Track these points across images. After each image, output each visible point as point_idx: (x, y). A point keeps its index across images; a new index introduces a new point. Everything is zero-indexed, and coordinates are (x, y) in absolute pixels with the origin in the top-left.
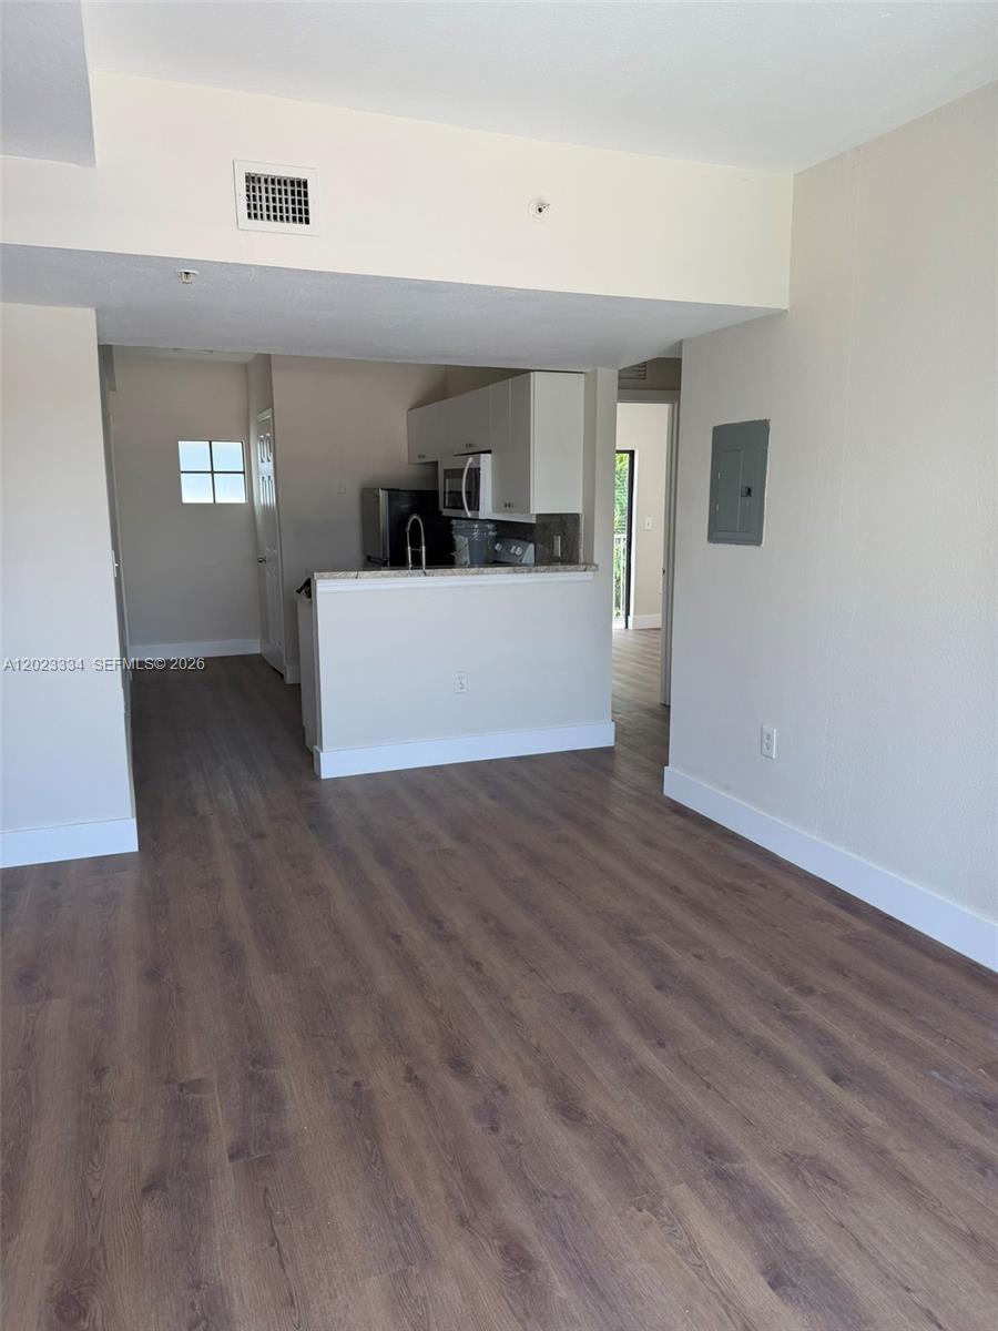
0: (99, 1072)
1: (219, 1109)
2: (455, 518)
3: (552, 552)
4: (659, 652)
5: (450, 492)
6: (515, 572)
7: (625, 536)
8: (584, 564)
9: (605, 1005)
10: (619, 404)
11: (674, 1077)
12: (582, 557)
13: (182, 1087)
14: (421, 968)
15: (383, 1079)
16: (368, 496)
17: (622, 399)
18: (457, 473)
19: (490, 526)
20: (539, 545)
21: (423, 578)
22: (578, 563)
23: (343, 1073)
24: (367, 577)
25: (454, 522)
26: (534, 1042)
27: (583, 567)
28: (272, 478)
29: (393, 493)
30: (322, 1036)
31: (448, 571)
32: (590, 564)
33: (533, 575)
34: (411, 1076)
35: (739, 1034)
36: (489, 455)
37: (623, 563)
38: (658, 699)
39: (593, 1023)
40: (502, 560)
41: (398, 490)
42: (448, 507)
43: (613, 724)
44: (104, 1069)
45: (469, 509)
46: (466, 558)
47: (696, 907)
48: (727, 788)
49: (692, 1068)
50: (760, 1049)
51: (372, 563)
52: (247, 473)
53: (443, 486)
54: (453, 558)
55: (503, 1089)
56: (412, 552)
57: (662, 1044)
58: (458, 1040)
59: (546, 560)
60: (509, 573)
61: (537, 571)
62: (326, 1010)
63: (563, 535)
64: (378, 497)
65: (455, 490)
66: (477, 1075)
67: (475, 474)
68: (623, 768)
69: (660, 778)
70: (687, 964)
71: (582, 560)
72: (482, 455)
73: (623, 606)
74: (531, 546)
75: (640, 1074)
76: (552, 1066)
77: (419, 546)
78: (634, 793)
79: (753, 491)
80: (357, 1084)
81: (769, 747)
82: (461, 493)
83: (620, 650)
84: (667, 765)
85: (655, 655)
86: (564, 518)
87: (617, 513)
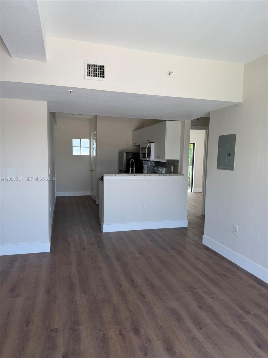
0: (28, 323)
1: (61, 340)
2: (144, 160)
3: (171, 170)
4: (201, 200)
5: (143, 153)
6: (160, 176)
7: (192, 166)
8: (180, 174)
9: (183, 313)
10: (191, 130)
11: (205, 341)
12: (179, 172)
13: (51, 330)
14: (127, 296)
15: (112, 333)
16: (121, 154)
17: (192, 128)
18: (145, 148)
19: (153, 163)
20: (167, 168)
21: (134, 177)
22: (178, 174)
23: (100, 330)
24: (118, 176)
25: (143, 161)
26: (160, 324)
27: (179, 175)
28: (96, 149)
29: (127, 153)
30: (95, 316)
31: (141, 175)
32: (181, 174)
33: (165, 177)
34: (121, 334)
35: (226, 327)
36: (154, 143)
37: (191, 174)
38: (200, 213)
39: (179, 319)
40: (156, 172)
41: (128, 152)
42: (142, 157)
43: (187, 220)
44: (30, 322)
45: (148, 158)
46: (146, 171)
47: (212, 281)
48: (222, 243)
49: (211, 338)
50: (233, 333)
51: (121, 172)
52: (90, 147)
53: (141, 152)
54: (143, 171)
55: (149, 340)
56: (131, 169)
57: (201, 328)
58: (136, 321)
59: (169, 172)
60: (158, 176)
61: (166, 176)
62: (97, 307)
63: (174, 166)
64: (123, 154)
65: (144, 153)
66: (141, 335)
67: (150, 148)
68: (190, 234)
69: (201, 238)
70: (209, 300)
71: (179, 173)
72: (152, 143)
73: (190, 185)
74: (165, 168)
75: (193, 339)
76: (165, 333)
77: (133, 168)
78: (193, 242)
79: (231, 155)
80: (104, 334)
81: (235, 231)
82: (145, 153)
83: (189, 198)
84: (204, 234)
85: (200, 200)
86: (174, 161)
87: (189, 160)
